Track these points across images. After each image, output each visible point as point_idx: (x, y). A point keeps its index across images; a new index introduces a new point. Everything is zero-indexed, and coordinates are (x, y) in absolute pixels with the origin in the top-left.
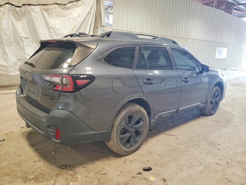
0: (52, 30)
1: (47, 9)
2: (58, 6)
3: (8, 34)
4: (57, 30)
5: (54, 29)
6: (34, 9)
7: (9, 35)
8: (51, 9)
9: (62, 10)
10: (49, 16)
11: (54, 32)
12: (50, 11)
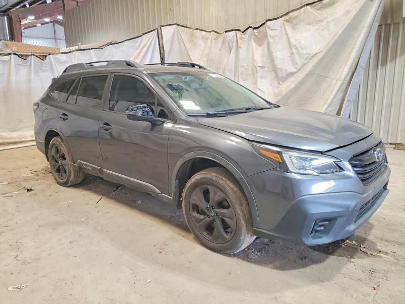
0: (294, 51)
1: (290, 18)
2: (312, 7)
3: (245, 65)
4: (302, 48)
5: (297, 48)
6: (271, 25)
7: (248, 65)
8: (295, 18)
9: (318, 12)
10: (294, 29)
11: (298, 53)
12: (294, 21)
